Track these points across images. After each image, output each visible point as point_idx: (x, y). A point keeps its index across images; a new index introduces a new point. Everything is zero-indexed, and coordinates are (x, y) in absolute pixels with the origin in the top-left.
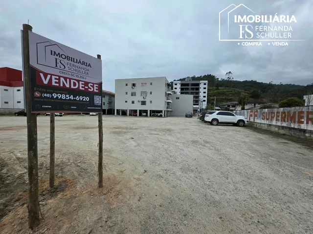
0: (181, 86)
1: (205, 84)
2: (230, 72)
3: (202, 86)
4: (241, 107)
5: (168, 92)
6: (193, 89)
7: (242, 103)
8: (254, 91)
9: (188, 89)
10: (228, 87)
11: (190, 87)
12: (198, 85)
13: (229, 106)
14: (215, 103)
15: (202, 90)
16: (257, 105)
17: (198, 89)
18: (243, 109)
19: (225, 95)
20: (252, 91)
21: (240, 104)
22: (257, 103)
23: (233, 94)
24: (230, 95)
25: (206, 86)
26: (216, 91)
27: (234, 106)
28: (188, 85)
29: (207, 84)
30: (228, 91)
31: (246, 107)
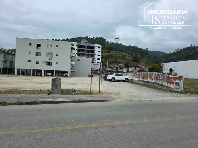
0: (78, 47)
1: (99, 48)
2: (118, 38)
3: (96, 49)
4: (126, 69)
5: (72, 55)
6: (88, 51)
7: (127, 66)
8: (136, 56)
9: (84, 50)
10: (116, 51)
11: (86, 49)
12: (93, 48)
13: (117, 68)
14: (107, 65)
15: (96, 53)
16: (137, 68)
17: (93, 52)
18: (128, 71)
19: (115, 58)
20: (134, 55)
21: (125, 67)
22: (136, 67)
23: (120, 58)
24: (118, 58)
25: (100, 50)
26: (107, 54)
27: (121, 68)
28: (84, 47)
29: (101, 48)
30: (116, 55)
31: (130, 70)
